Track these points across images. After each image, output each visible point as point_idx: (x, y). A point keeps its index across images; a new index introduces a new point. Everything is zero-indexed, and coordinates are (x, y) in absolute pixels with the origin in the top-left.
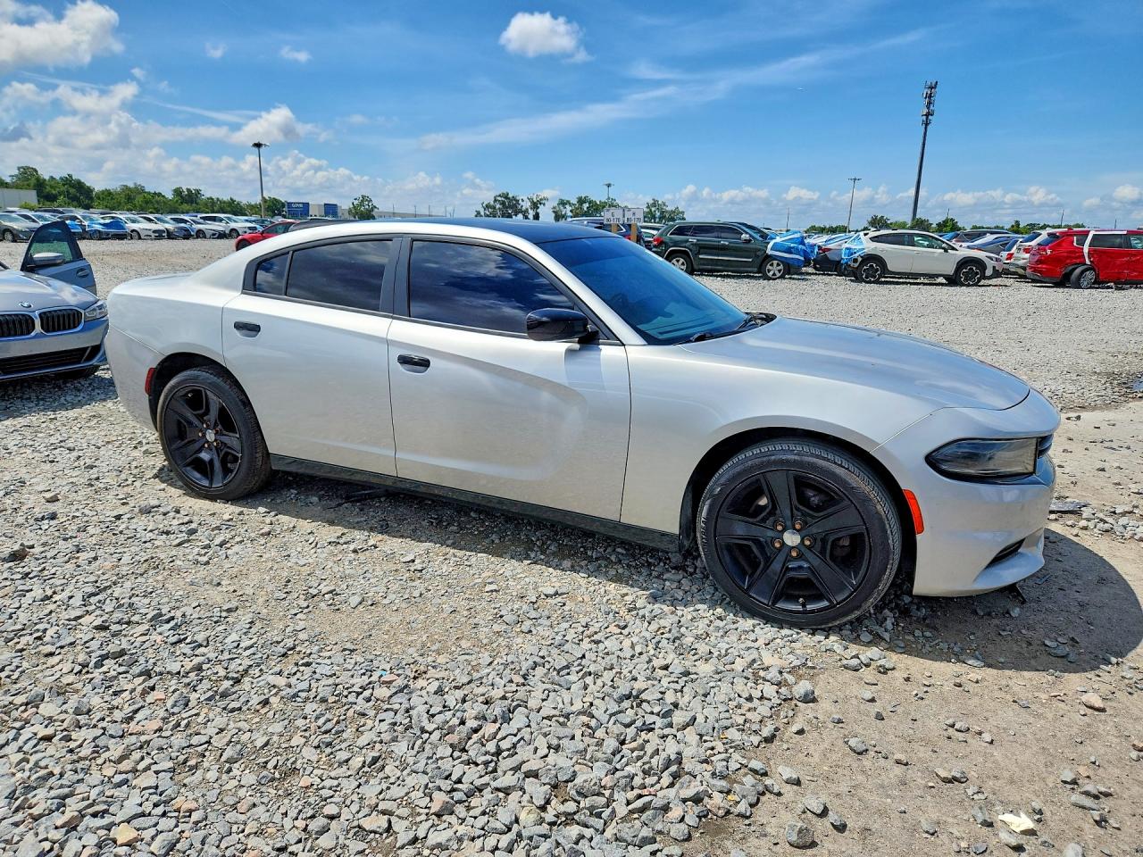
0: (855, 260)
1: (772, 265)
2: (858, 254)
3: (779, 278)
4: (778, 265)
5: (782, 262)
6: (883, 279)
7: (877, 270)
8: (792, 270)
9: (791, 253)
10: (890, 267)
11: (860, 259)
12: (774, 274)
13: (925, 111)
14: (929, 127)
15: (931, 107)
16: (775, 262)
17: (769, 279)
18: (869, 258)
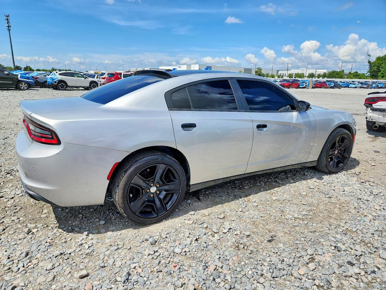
0: (55, 82)
1: (22, 84)
2: (56, 80)
3: (26, 90)
4: (25, 84)
5: (27, 83)
6: (66, 89)
7: (64, 86)
8: (31, 86)
9: (29, 79)
10: (69, 84)
11: (57, 82)
12: (24, 88)
13: (7, 25)
14: (10, 31)
15: (9, 23)
16: (23, 83)
17: (22, 90)
18: (61, 81)
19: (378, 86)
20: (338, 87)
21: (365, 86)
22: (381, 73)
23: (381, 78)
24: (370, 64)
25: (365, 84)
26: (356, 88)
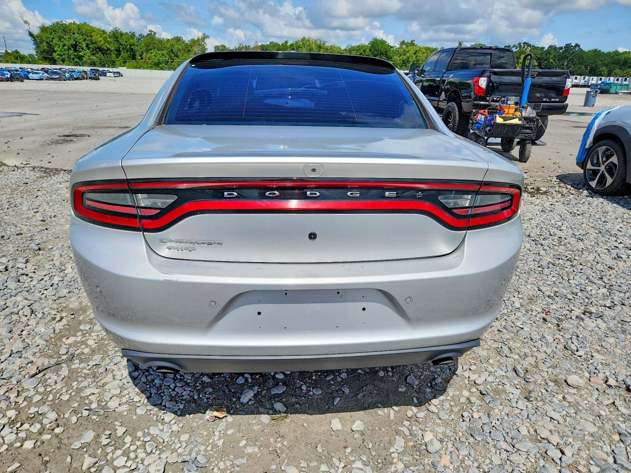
19: (72, 76)
20: (18, 80)
21: (57, 77)
22: (58, 55)
23: (61, 62)
24: (33, 38)
25: (56, 73)
26: (41, 79)
